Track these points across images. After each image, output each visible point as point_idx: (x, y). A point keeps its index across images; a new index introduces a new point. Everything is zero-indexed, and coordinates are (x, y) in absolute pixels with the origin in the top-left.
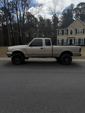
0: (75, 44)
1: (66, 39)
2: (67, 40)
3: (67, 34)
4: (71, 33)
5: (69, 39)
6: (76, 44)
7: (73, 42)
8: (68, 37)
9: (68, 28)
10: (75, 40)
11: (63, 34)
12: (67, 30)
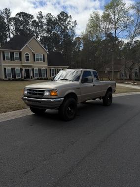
0: (34, 77)
1: (19, 68)
2: (21, 70)
3: (21, 60)
4: (27, 59)
5: (24, 69)
6: (36, 77)
7: (31, 74)
8: (23, 65)
9: (21, 50)
10: (33, 70)
11: (12, 59)
12: (20, 54)
